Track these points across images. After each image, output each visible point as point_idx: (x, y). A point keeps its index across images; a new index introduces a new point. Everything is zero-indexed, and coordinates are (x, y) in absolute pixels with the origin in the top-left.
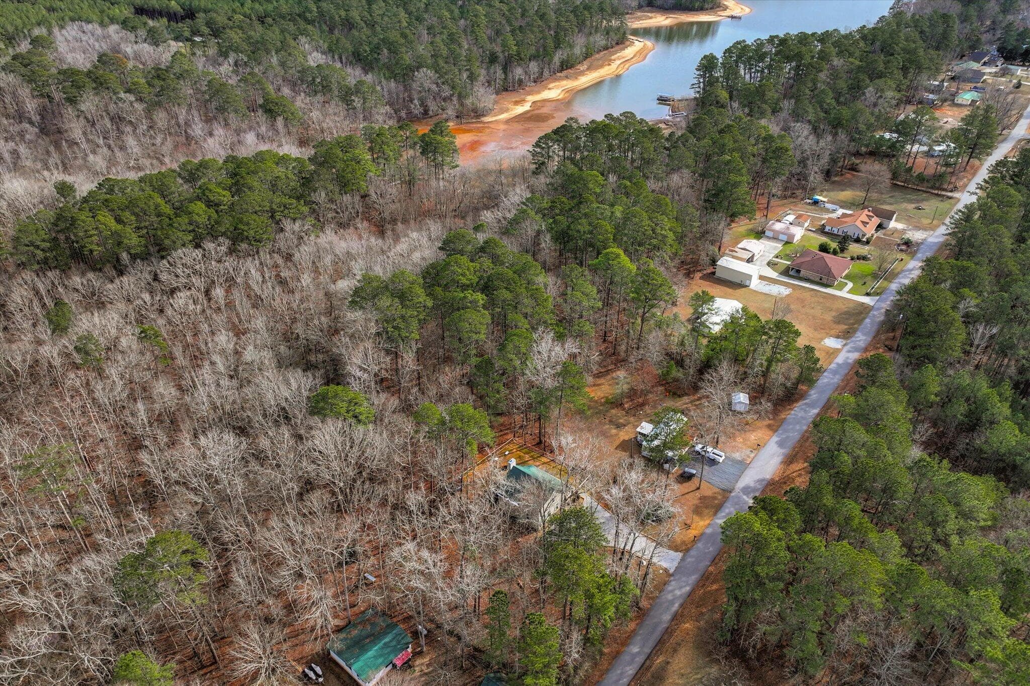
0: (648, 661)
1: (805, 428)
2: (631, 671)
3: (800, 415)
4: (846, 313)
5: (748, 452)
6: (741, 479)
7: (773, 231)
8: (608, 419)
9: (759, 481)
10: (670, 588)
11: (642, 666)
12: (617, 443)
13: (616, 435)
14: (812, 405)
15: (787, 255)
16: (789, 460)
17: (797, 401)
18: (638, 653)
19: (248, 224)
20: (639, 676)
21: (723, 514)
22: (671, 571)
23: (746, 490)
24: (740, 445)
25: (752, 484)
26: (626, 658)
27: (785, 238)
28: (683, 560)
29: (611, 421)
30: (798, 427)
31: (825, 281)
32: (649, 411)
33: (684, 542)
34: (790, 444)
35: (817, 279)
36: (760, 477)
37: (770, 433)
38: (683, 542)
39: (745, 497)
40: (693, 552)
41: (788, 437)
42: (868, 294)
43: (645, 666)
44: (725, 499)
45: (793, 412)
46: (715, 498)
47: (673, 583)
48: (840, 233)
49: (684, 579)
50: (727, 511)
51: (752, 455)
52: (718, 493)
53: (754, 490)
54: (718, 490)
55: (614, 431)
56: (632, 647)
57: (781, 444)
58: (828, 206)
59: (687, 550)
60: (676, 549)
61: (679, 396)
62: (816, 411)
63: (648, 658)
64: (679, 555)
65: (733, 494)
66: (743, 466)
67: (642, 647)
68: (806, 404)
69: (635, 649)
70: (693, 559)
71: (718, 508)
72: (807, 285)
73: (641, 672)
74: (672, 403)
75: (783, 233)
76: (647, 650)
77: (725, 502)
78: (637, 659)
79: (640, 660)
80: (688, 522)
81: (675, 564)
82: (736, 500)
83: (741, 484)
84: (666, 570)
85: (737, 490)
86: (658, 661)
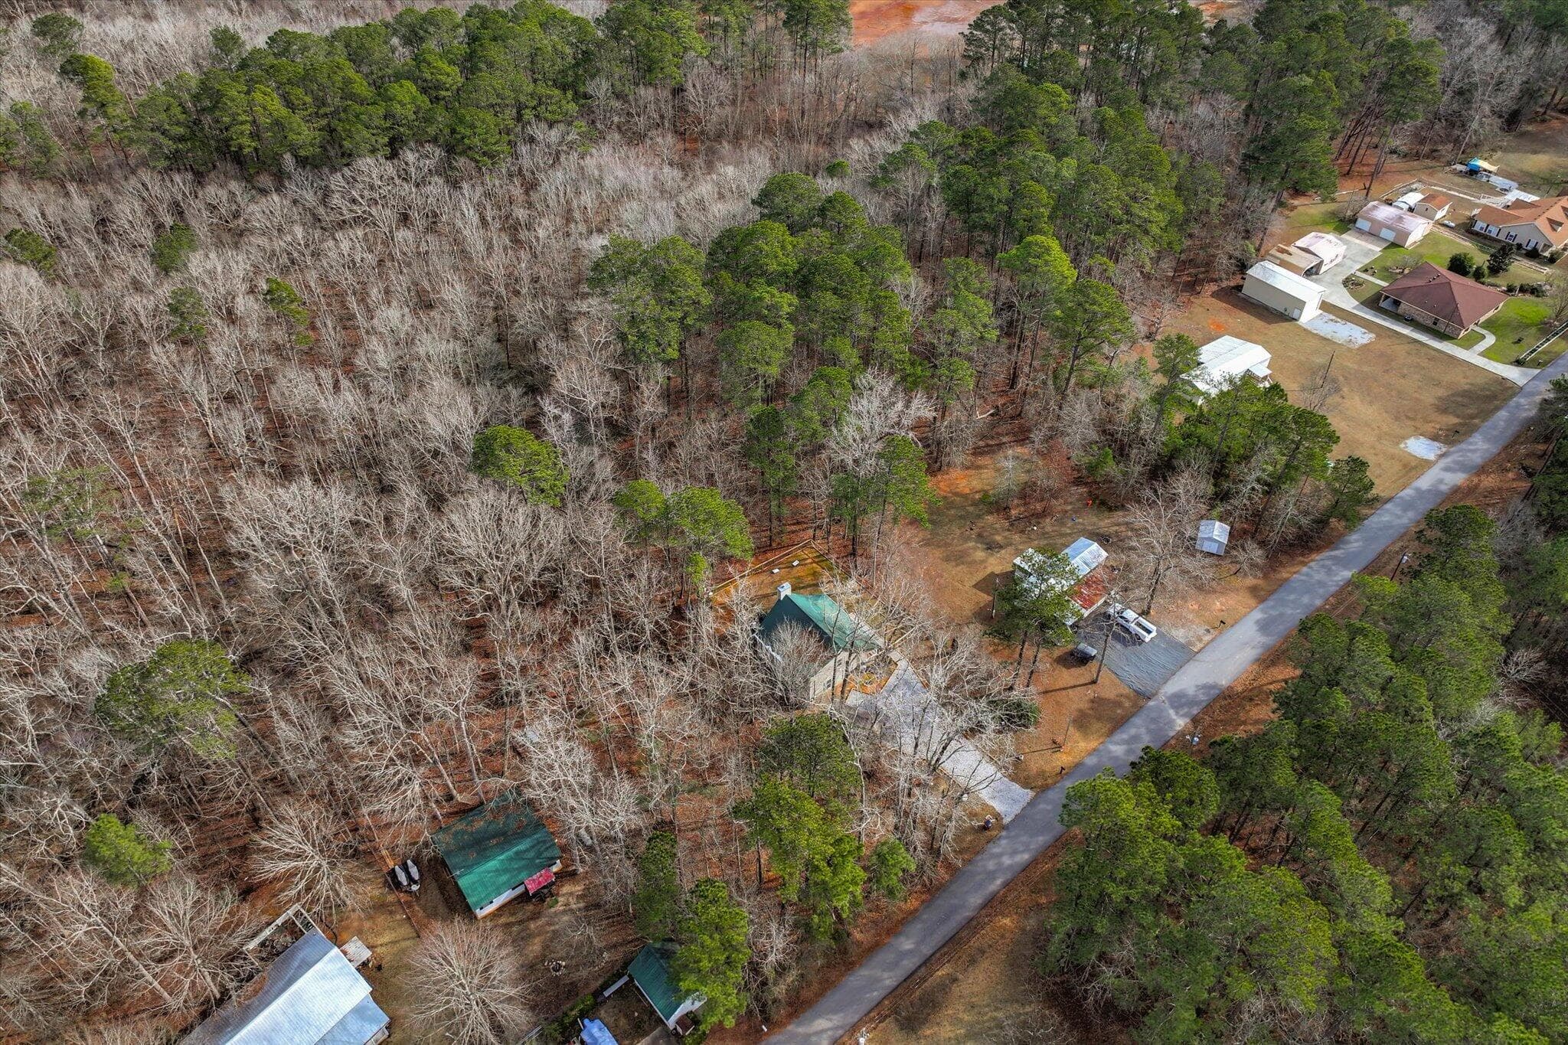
0: (923, 969)
1: (1318, 602)
2: (890, 980)
3: (1317, 577)
4: (1466, 394)
5: (1201, 631)
6: (1176, 678)
7: (1373, 221)
8: (976, 530)
9: (1207, 687)
10: (996, 850)
11: (912, 974)
12: (980, 576)
13: (982, 562)
14: (1344, 563)
15: (1386, 269)
16: (1270, 659)
17: (1319, 549)
18: (910, 951)
19: (473, 126)
20: (900, 991)
21: (1125, 736)
22: (1007, 820)
23: (1178, 701)
24: (1191, 617)
25: (1191, 691)
26: (885, 956)
27: (1390, 236)
28: (1031, 804)
29: (980, 535)
30: (1306, 600)
31: (1441, 327)
32: (1049, 529)
33: (1044, 772)
34: (1282, 628)
35: (1429, 323)
36: (1210, 681)
37: (1252, 602)
38: (1041, 774)
39: (1172, 712)
40: (1051, 795)
41: (1281, 615)
42: (1519, 363)
43: (915, 977)
44: (1137, 709)
45: (1305, 569)
46: (1119, 704)
47: (1004, 842)
48: (1502, 237)
49: (1024, 839)
50: (1133, 731)
51: (1207, 638)
52: (1127, 697)
53: (1192, 703)
54: (1127, 691)
55: (980, 555)
56: (902, 939)
57: (1264, 627)
58: (1498, 181)
59: (1043, 789)
60: (1026, 784)
61: (1110, 509)
62: (1348, 574)
63: (924, 963)
64: (1029, 794)
65: (1151, 703)
66: (1185, 654)
67: (918, 944)
68: (1333, 558)
69: (906, 944)
70: (1049, 807)
71: (1118, 724)
72: (1406, 331)
73: (905, 985)
74: (1095, 519)
75: (1389, 228)
76: (927, 950)
77: (1133, 715)
78: (905, 962)
79: (909, 964)
80: (1059, 739)
81: (1017, 809)
82: (1153, 715)
83: (1171, 688)
84: (998, 816)
85: (1161, 697)
86: (939, 973)
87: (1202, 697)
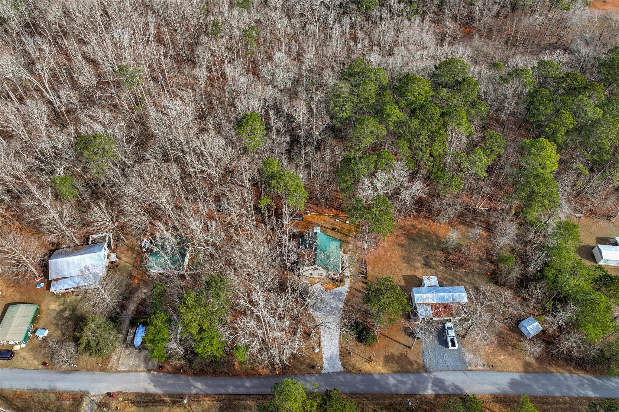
0: (245, 396)
1: (557, 394)
2: (231, 390)
3: (570, 383)
5: (481, 363)
6: (447, 373)
8: (428, 254)
9: (457, 387)
10: (308, 379)
11: (240, 395)
12: (409, 273)
13: (417, 268)
14: (594, 387)
16: (501, 399)
17: (587, 372)
18: (246, 387)
20: (232, 397)
21: (400, 378)
22: (323, 371)
23: (438, 382)
24: (482, 353)
25: (448, 383)
26: (238, 382)
28: (338, 373)
29: (427, 257)
30: (551, 388)
32: (459, 273)
33: (355, 365)
36: (461, 386)
37: (520, 369)
38: (353, 366)
39: (430, 385)
40: (348, 376)
41: (529, 385)
43: (240, 397)
44: (417, 372)
45: (568, 375)
46: (411, 363)
47: (314, 378)
49: (322, 383)
50: (405, 379)
51: (481, 368)
52: (418, 364)
53: (442, 388)
54: (420, 361)
55: (419, 265)
56: (248, 381)
57: (513, 383)
59: (349, 372)
60: (343, 365)
62: (591, 394)
63: (247, 395)
64: (341, 369)
65: (425, 375)
66: (464, 367)
67: (253, 387)
68: (593, 382)
69: (248, 384)
70: (343, 380)
71: (403, 371)
73: (235, 396)
74: (484, 283)
76: (252, 391)
77: (412, 373)
78: (241, 389)
79: (242, 391)
80: (373, 359)
81: (330, 371)
82: (421, 380)
83: (440, 375)
84: (322, 367)
85: (432, 375)
86: (249, 402)
87: (450, 390)
